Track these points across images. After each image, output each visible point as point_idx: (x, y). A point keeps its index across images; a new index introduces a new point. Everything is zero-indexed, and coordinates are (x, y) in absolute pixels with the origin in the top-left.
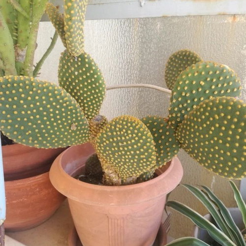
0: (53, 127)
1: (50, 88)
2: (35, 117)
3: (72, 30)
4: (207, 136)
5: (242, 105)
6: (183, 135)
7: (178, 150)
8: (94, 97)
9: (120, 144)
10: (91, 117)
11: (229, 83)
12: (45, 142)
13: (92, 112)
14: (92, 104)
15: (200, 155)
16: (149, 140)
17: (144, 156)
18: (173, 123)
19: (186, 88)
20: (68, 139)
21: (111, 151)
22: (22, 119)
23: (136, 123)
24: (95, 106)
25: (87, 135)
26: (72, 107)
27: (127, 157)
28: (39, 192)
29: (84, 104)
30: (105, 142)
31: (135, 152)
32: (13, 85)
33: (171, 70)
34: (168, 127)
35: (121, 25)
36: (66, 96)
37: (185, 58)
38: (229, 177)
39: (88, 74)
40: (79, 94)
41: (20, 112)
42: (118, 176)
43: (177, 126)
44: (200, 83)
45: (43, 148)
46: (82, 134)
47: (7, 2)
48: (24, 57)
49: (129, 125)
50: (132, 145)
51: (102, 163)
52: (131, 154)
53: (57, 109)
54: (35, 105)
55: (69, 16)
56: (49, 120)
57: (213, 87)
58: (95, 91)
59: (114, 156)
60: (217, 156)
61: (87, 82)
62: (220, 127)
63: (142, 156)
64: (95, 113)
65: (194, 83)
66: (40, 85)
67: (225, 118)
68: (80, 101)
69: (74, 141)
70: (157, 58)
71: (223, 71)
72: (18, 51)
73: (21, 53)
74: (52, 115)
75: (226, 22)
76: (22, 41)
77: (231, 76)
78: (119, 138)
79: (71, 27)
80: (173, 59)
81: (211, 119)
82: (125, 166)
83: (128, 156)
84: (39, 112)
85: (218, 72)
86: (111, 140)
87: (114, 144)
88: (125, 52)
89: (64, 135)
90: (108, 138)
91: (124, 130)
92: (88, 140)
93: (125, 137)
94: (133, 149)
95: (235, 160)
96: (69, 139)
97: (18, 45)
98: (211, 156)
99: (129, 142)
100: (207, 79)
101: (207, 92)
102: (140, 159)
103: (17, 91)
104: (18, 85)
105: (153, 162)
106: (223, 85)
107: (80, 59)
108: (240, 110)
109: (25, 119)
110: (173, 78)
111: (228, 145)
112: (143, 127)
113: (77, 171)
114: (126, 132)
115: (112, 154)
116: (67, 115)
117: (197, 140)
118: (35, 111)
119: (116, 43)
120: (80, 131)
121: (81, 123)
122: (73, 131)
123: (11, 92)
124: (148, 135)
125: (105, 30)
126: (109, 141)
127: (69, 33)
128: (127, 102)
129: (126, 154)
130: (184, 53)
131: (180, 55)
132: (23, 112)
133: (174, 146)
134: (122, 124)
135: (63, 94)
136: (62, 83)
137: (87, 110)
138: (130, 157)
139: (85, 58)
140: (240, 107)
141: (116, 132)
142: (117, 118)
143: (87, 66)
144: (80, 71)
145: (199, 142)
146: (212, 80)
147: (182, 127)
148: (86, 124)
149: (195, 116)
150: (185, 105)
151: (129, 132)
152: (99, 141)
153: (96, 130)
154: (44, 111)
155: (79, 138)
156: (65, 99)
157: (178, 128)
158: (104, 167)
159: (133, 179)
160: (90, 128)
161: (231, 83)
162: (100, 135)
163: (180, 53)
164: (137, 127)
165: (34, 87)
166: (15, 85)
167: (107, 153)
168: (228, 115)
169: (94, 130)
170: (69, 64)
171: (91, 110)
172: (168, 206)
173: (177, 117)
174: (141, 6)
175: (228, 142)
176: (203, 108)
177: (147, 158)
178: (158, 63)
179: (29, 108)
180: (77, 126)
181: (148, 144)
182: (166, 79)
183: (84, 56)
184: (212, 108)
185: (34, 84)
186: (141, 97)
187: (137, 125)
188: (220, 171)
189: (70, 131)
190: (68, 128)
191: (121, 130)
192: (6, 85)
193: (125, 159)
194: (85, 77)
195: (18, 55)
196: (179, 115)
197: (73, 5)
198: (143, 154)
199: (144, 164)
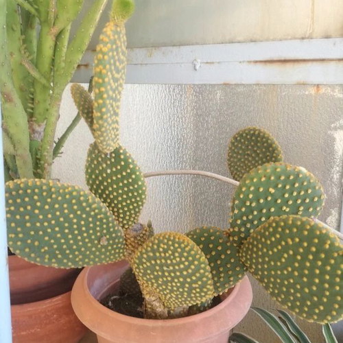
0: (76, 242)
1: (74, 193)
2: (53, 230)
3: (103, 129)
4: (279, 264)
5: (321, 232)
6: (248, 257)
7: (243, 275)
8: (131, 201)
9: (165, 268)
10: (127, 227)
11: (307, 191)
12: (65, 261)
13: (129, 220)
14: (129, 210)
15: (271, 286)
16: (203, 266)
17: (197, 286)
18: (236, 239)
19: (251, 196)
20: (96, 256)
21: (153, 275)
22: (37, 232)
23: (186, 243)
24: (132, 212)
25: (121, 251)
26: (102, 216)
27: (174, 284)
28: (57, 319)
29: (118, 209)
30: (145, 263)
31: (185, 279)
32: (26, 191)
33: (235, 153)
34: (229, 244)
35: (169, 91)
36: (94, 203)
37: (253, 138)
38: (309, 319)
39: (124, 174)
40: (112, 197)
41: (34, 224)
42: (164, 305)
43: (240, 243)
44: (268, 190)
45: (62, 267)
46: (115, 249)
47: (21, 64)
48: (42, 134)
49: (177, 245)
50: (181, 271)
51: (141, 287)
52: (179, 281)
53: (83, 219)
54: (54, 214)
55: (99, 114)
56: (72, 232)
57: (287, 196)
58: (133, 194)
59: (157, 282)
60: (292, 291)
61: (123, 182)
62: (295, 254)
63: (194, 285)
64: (132, 221)
65: (261, 190)
66: (61, 191)
67: (300, 244)
68: (113, 205)
69: (105, 259)
70: (217, 135)
71: (298, 175)
72: (34, 127)
73: (37, 129)
74: (75, 226)
75: (307, 93)
76: (40, 114)
77: (310, 182)
78: (163, 261)
79: (101, 126)
80: (239, 138)
81: (283, 243)
82: (172, 295)
83: (176, 283)
84: (58, 224)
85: (292, 177)
86: (153, 262)
87: (157, 268)
88: (174, 126)
89: (91, 252)
90: (149, 259)
91: (170, 252)
92: (123, 257)
93: (171, 260)
94: (182, 275)
95: (316, 299)
96: (98, 257)
97: (34, 119)
98: (285, 289)
99: (177, 267)
100: (277, 185)
101: (279, 201)
102: (191, 289)
103: (31, 198)
104: (33, 191)
105: (209, 293)
106: (300, 193)
107: (113, 155)
108: (319, 237)
109: (41, 233)
110: (238, 164)
111: (305, 279)
112: (195, 249)
113: (109, 289)
114: (173, 254)
115: (154, 278)
116: (95, 225)
117: (266, 266)
118: (53, 222)
119: (164, 114)
120: (112, 246)
121: (114, 235)
122: (103, 246)
123: (23, 200)
124: (201, 260)
125: (148, 97)
126: (151, 263)
127: (99, 133)
128: (177, 190)
129: (172, 281)
130: (252, 132)
131: (247, 134)
132: (38, 224)
133: (238, 269)
134: (167, 244)
135: (90, 201)
136: (91, 182)
137: (122, 218)
138: (179, 285)
139: (121, 154)
140: (318, 233)
141: (160, 253)
142: (161, 234)
143: (123, 163)
144: (114, 169)
145: (269, 270)
146: (284, 187)
147: (247, 246)
148: (121, 237)
149: (263, 235)
150: (251, 217)
151: (177, 255)
152: (137, 261)
153: (133, 244)
154: (65, 222)
155: (111, 254)
156: (93, 206)
157: (242, 247)
158: (144, 292)
159: (184, 309)
160: (126, 241)
161: (310, 191)
162: (139, 254)
163: (247, 131)
164: (187, 249)
165: (53, 193)
166: (29, 191)
167: (148, 277)
168: (304, 242)
169: (131, 244)
170: (100, 159)
171: (127, 218)
172: (234, 341)
173: (240, 232)
174: (196, 70)
175: (306, 276)
176: (273, 227)
177: (201, 287)
178: (218, 142)
179: (46, 219)
180: (108, 240)
181: (202, 271)
182: (229, 165)
183: (119, 151)
184: (283, 230)
185: (53, 190)
186: (196, 186)
187: (186, 246)
188: (297, 311)
189: (99, 246)
190: (96, 242)
191: (165, 251)
192: (17, 192)
193: (172, 286)
194: (119, 176)
195: (33, 131)
196: (243, 229)
197: (104, 103)
198: (196, 282)
199: (198, 295)
